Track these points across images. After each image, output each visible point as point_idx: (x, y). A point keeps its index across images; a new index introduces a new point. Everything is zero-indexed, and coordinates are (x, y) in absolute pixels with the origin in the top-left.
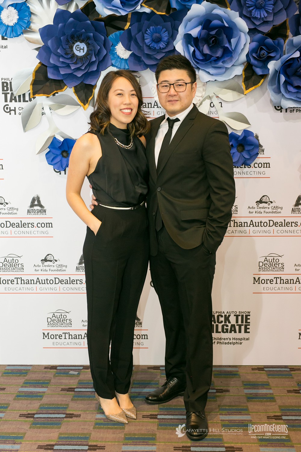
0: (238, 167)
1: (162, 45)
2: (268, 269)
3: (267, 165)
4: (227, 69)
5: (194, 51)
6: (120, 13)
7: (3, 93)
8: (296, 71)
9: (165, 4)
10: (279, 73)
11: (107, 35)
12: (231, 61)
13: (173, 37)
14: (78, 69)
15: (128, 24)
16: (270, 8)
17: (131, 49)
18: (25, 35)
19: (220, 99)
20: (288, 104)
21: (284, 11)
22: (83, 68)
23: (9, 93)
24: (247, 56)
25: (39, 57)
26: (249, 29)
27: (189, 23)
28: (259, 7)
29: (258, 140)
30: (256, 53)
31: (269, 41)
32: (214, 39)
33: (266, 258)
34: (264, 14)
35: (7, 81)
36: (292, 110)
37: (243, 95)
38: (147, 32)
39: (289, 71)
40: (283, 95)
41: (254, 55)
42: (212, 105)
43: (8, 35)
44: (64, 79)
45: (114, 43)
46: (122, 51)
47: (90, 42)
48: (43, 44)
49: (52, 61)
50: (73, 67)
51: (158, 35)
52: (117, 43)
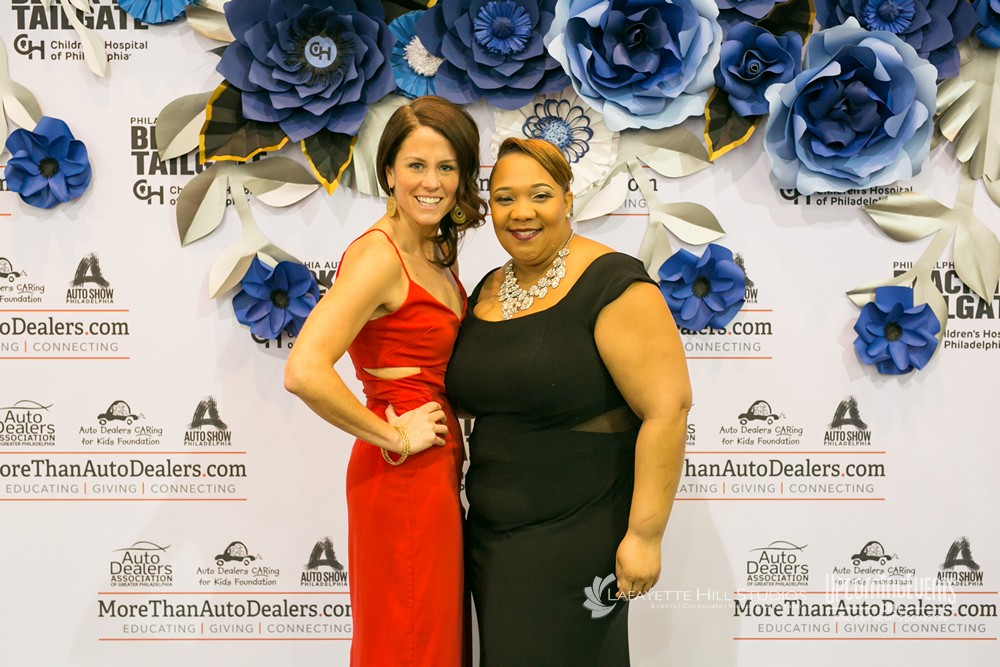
0: (695, 333)
1: (515, 44)
2: (771, 581)
3: (765, 328)
4: (669, 100)
5: (592, 59)
7: (133, 154)
8: (832, 109)
10: (793, 112)
11: (388, 21)
12: (680, 82)
13: (540, 27)
14: (316, 98)
17: (443, 51)
18: (190, 21)
19: (651, 172)
20: (812, 184)
22: (327, 95)
23: (147, 153)
24: (717, 71)
25: (219, 69)
26: (720, 10)
29: (744, 270)
30: (737, 65)
31: (768, 37)
32: (638, 31)
33: (764, 552)
35: (144, 125)
36: (822, 198)
37: (706, 164)
38: (480, 15)
39: (816, 108)
40: (801, 163)
41: (733, 70)
42: (633, 186)
43: (150, 18)
44: (282, 121)
45: (402, 40)
46: (420, 58)
47: (344, 35)
48: (233, 39)
49: (254, 78)
50: (303, 93)
51: (506, 21)
52: (410, 39)
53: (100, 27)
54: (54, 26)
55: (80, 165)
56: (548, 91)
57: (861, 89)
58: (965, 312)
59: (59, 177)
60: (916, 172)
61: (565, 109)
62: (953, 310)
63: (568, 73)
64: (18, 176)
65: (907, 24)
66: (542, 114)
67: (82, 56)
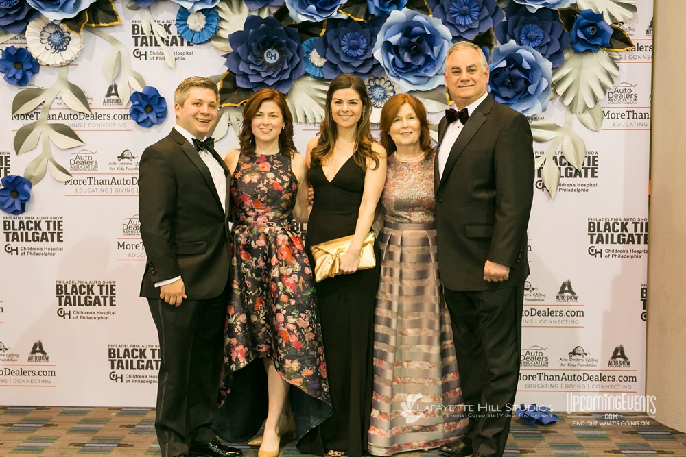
1: (360, 52)
4: (430, 78)
5: (394, 59)
6: (315, 19)
8: (504, 82)
9: (363, 10)
11: (302, 42)
12: (434, 70)
13: (371, 44)
14: (269, 77)
15: (324, 31)
16: (475, 15)
17: (327, 56)
18: (213, 42)
21: (490, 19)
22: (275, 76)
25: (226, 64)
26: (452, 36)
27: (388, 30)
28: (464, 14)
32: (415, 46)
34: (469, 21)
37: (447, 106)
38: (344, 39)
39: (497, 81)
43: (194, 41)
44: (254, 88)
45: (308, 50)
46: (316, 59)
47: (282, 49)
48: (232, 51)
49: (241, 69)
50: (264, 75)
51: (355, 42)
52: (312, 50)
53: (171, 45)
54: (151, 45)
55: (163, 108)
56: (375, 73)
57: (517, 72)
58: (569, 175)
59: (153, 113)
60: (544, 110)
61: (383, 81)
62: (563, 174)
63: (383, 66)
64: (135, 113)
65: (539, 42)
66: (372, 84)
67: (164, 58)
